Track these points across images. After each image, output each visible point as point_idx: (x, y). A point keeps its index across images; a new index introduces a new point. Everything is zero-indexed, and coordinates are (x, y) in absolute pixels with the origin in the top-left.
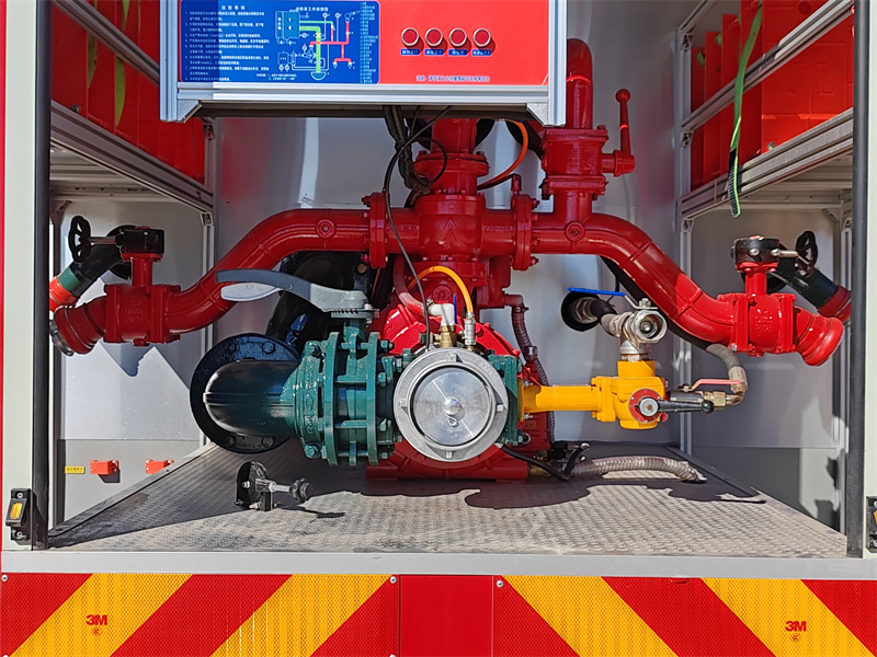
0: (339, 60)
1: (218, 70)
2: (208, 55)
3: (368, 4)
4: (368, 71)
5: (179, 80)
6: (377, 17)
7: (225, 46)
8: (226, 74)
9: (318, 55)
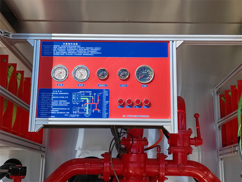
0: (95, 109)
1: (51, 114)
2: (47, 108)
3: (106, 90)
4: (105, 114)
5: (36, 117)
6: (109, 94)
7: (54, 105)
8: (53, 115)
9: (87, 108)
